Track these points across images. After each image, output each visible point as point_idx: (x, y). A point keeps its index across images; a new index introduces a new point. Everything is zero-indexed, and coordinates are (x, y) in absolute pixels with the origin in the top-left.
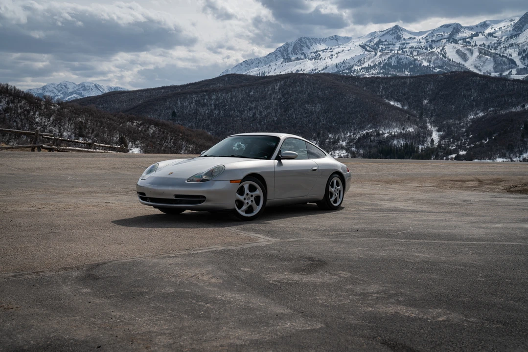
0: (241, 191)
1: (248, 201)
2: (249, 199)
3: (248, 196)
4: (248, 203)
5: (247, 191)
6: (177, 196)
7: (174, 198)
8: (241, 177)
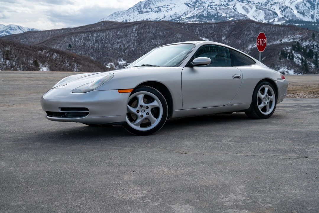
3: (142, 109)
4: (142, 116)
5: (141, 102)
6: (62, 109)
7: (59, 111)
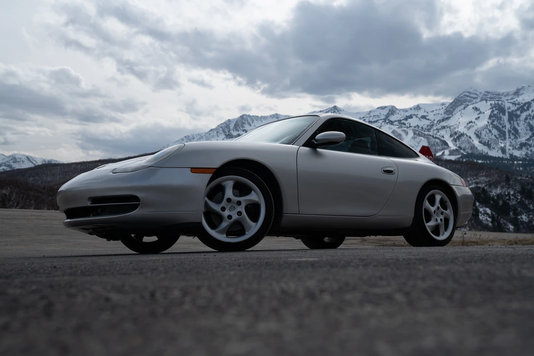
0: (215, 193)
1: (231, 214)
2: (231, 209)
3: (230, 205)
8: (217, 163)
